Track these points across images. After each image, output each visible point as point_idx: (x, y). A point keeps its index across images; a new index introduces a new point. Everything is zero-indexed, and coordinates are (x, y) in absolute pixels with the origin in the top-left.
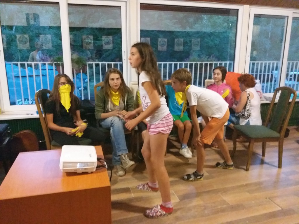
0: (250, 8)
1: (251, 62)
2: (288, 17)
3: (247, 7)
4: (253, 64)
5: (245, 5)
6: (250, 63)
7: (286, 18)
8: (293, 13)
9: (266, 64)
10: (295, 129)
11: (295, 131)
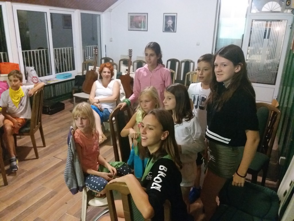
0: (11, 4)
1: (23, 51)
2: (46, 13)
3: (9, 3)
4: (26, 53)
5: (7, 3)
6: (23, 53)
7: (45, 14)
8: (50, 9)
9: (37, 52)
10: (69, 101)
11: (69, 103)
